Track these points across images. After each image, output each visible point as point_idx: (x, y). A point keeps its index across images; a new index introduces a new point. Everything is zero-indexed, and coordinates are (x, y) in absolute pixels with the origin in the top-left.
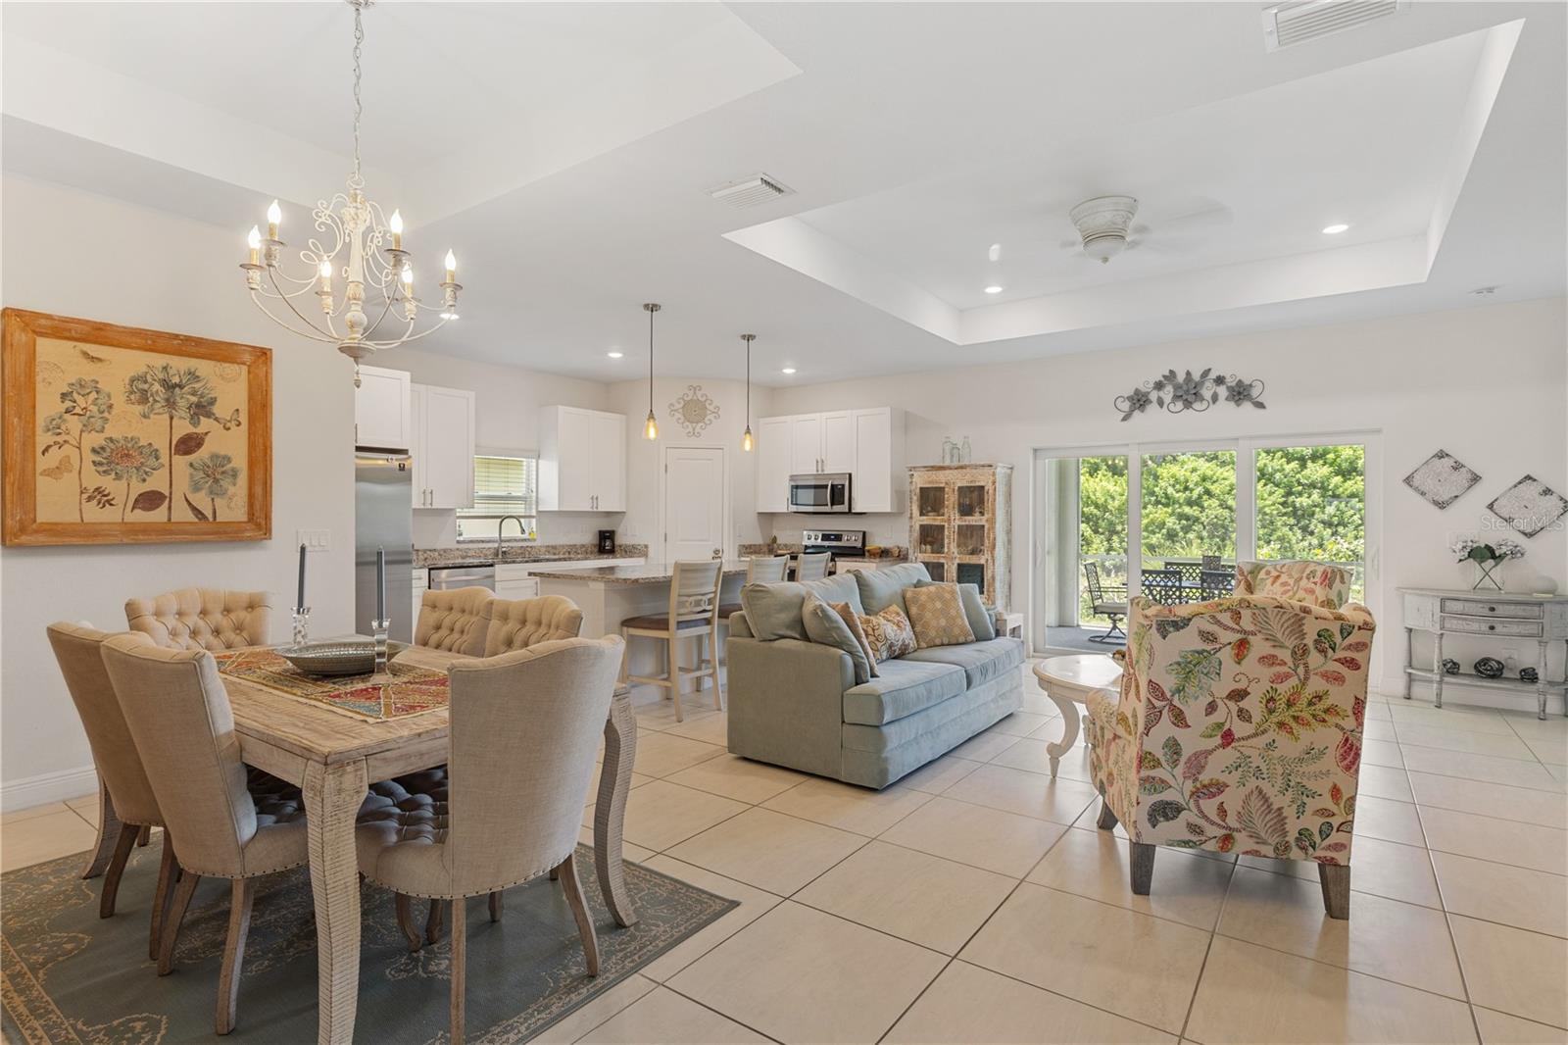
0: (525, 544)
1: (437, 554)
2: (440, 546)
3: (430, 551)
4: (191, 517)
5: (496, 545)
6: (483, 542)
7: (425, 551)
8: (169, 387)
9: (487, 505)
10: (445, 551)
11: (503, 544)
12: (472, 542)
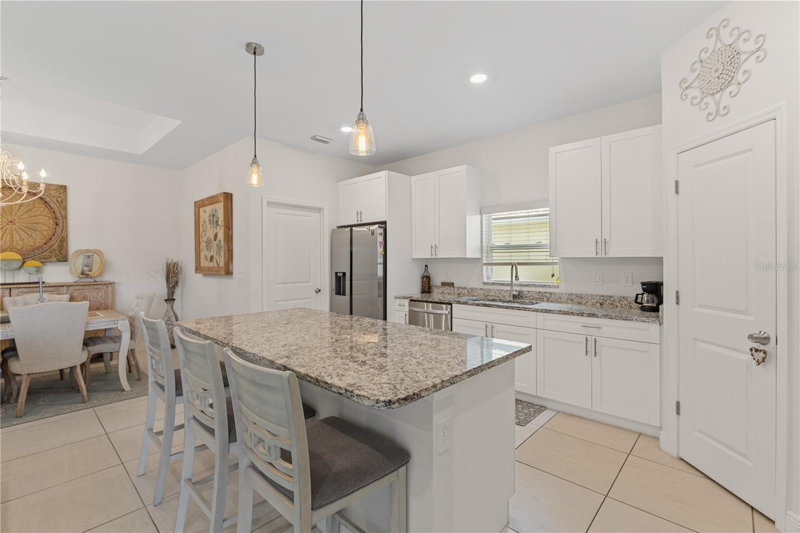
0: (543, 290)
1: (466, 291)
2: (471, 285)
3: (462, 288)
4: (217, 266)
5: (509, 288)
6: (503, 284)
7: (458, 288)
8: (213, 216)
9: (507, 254)
10: (472, 289)
11: (515, 288)
12: (493, 284)
